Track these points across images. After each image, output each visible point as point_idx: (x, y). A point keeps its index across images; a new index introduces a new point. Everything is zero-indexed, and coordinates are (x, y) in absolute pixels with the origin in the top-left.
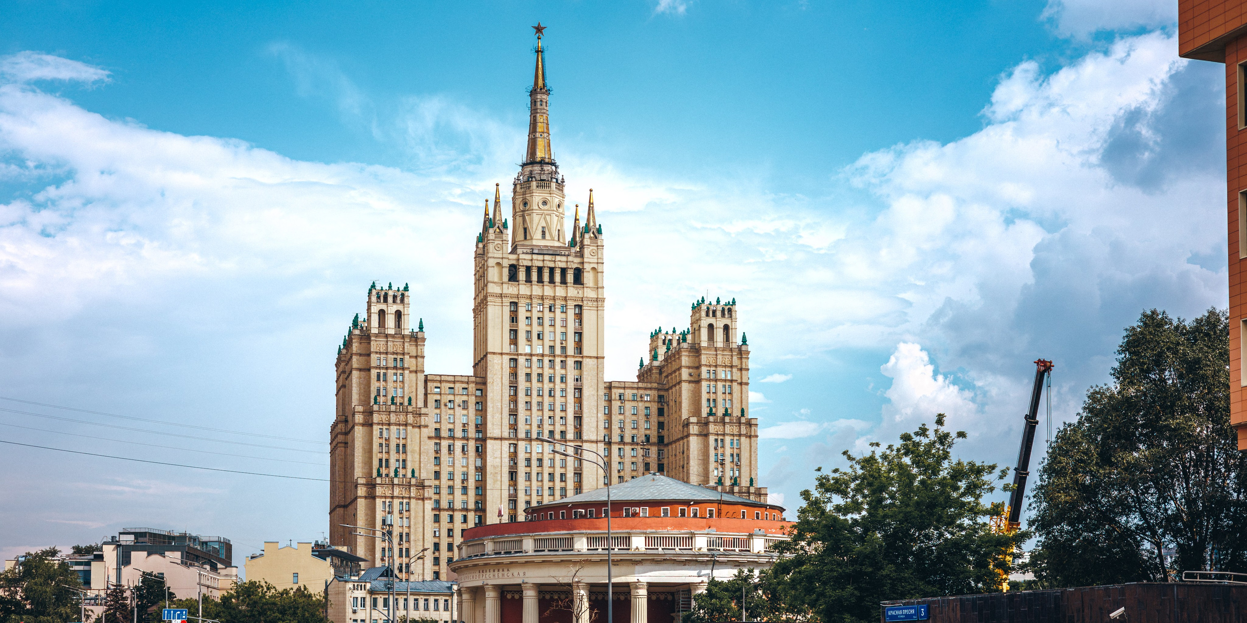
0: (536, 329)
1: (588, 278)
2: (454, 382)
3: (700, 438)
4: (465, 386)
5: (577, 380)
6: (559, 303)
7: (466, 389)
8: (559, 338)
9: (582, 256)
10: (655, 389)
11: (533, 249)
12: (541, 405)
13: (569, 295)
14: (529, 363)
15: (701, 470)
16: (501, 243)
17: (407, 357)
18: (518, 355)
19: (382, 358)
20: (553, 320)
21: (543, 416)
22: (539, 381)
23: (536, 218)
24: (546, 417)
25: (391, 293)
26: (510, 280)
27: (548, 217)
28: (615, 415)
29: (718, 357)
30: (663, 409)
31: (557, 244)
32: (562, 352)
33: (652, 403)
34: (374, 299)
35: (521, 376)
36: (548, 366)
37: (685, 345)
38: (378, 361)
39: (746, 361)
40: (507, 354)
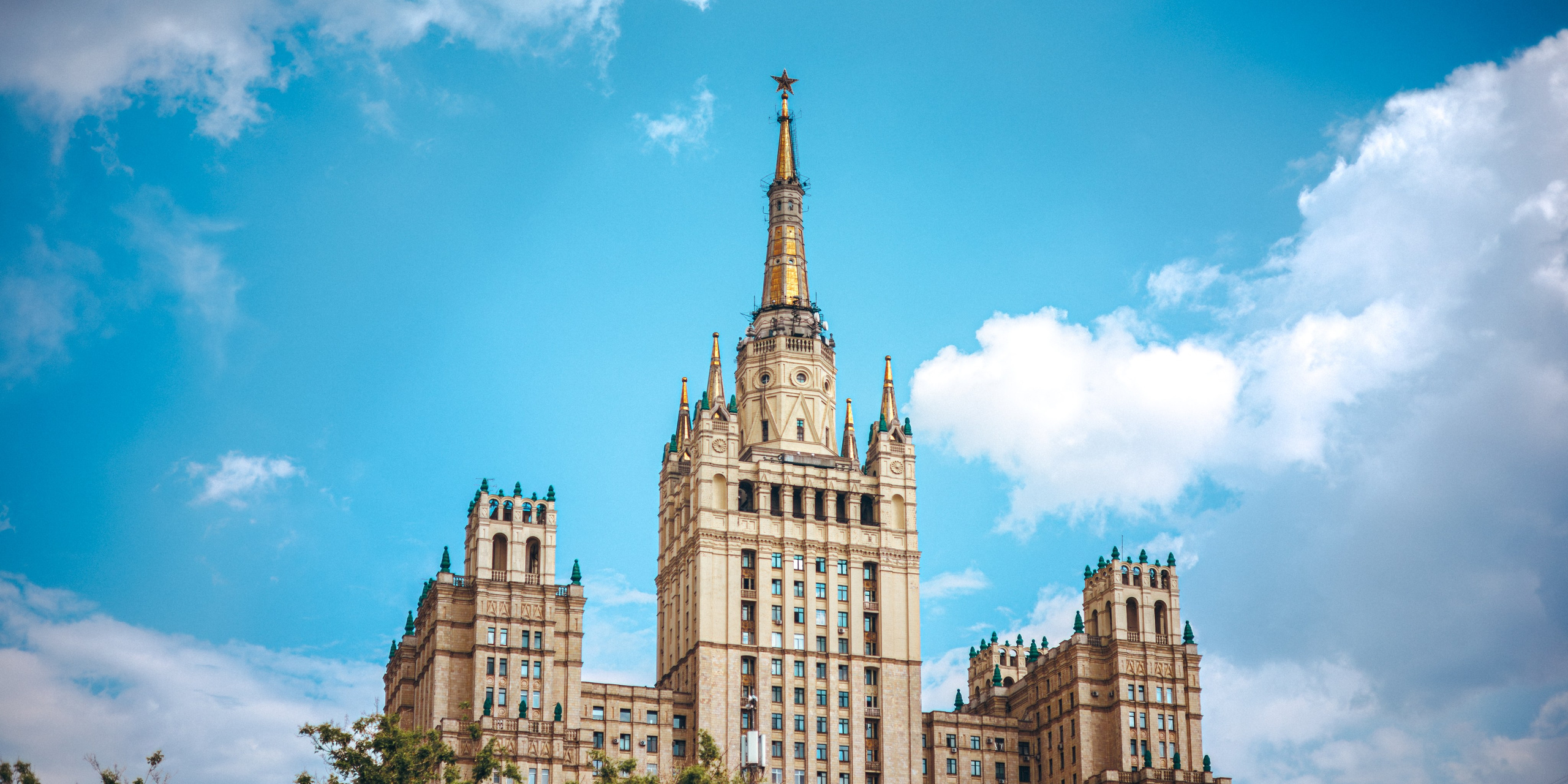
0: (791, 603)
1: (887, 513)
2: (632, 699)
4: (653, 707)
5: (869, 704)
6: (834, 556)
7: (655, 713)
8: (835, 621)
9: (875, 474)
10: (1014, 729)
11: (783, 456)
12: (801, 749)
13: (853, 542)
14: (779, 667)
16: (724, 438)
17: (549, 630)
18: (757, 650)
19: (499, 630)
20: (824, 587)
21: (806, 770)
22: (797, 702)
23: (786, 402)
24: (812, 773)
25: (519, 502)
26: (740, 509)
27: (809, 403)
28: (940, 775)
29: (1148, 661)
30: (1028, 768)
31: (824, 451)
32: (842, 649)
33: (1010, 756)
34: (485, 511)
35: (764, 690)
36: (815, 674)
37: (1083, 639)
38: (491, 635)
39: (1194, 673)
40: (736, 647)
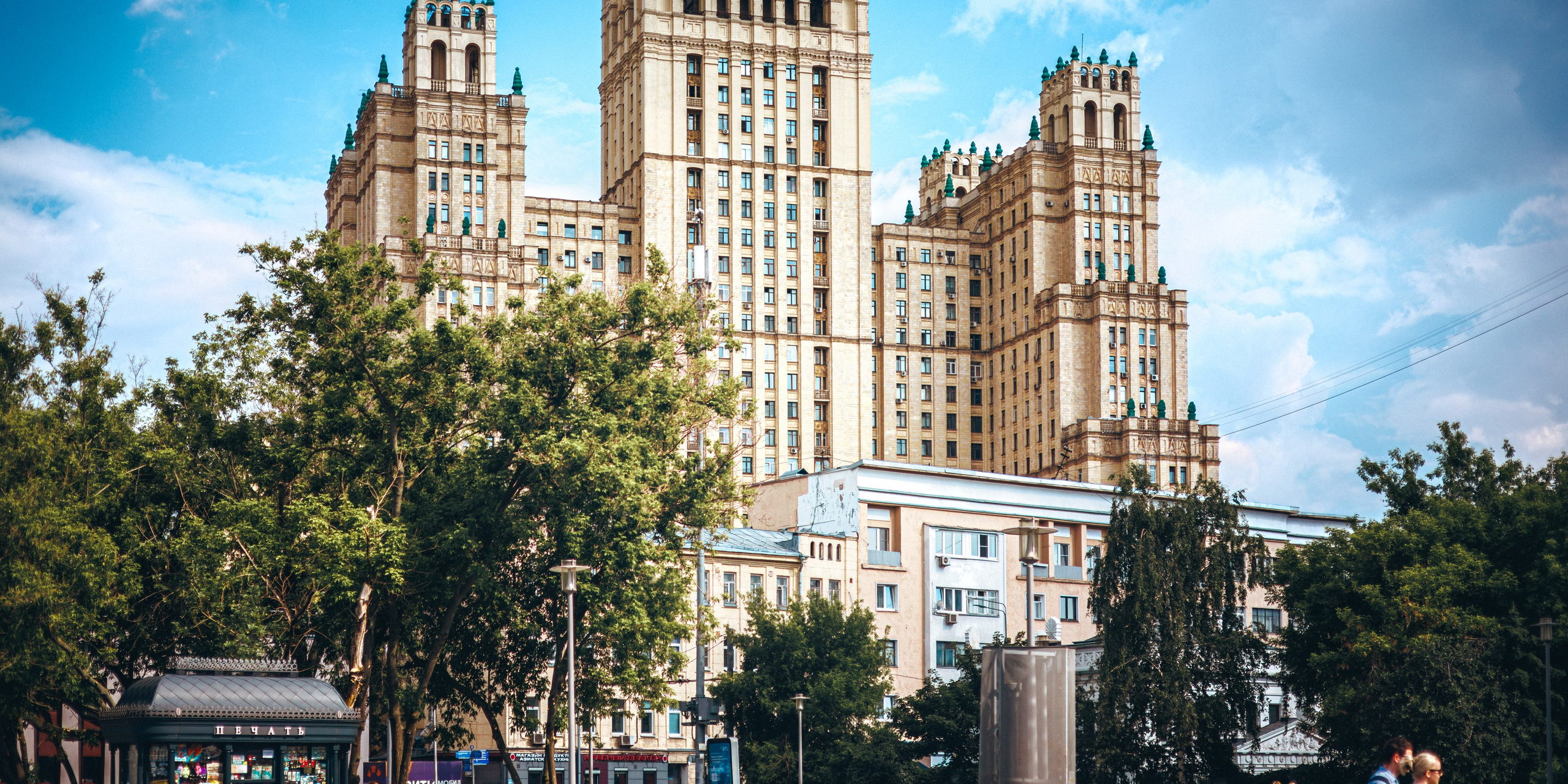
0: (738, 112)
1: (838, 14)
2: (576, 214)
3: (1078, 326)
4: (597, 222)
5: (818, 217)
6: (783, 60)
7: (600, 228)
8: (783, 130)
10: (965, 241)
12: (748, 264)
13: (802, 45)
14: (725, 179)
15: (1080, 390)
17: (491, 143)
18: (704, 161)
19: (440, 143)
20: (772, 94)
21: (753, 286)
22: (744, 216)
24: (759, 289)
25: (456, 7)
26: (686, 11)
28: (890, 290)
29: (1105, 168)
30: (979, 282)
32: (790, 159)
33: (960, 270)
34: (422, 17)
35: (710, 204)
36: (763, 186)
37: (1038, 146)
38: (432, 149)
39: (1153, 180)
40: (682, 158)
